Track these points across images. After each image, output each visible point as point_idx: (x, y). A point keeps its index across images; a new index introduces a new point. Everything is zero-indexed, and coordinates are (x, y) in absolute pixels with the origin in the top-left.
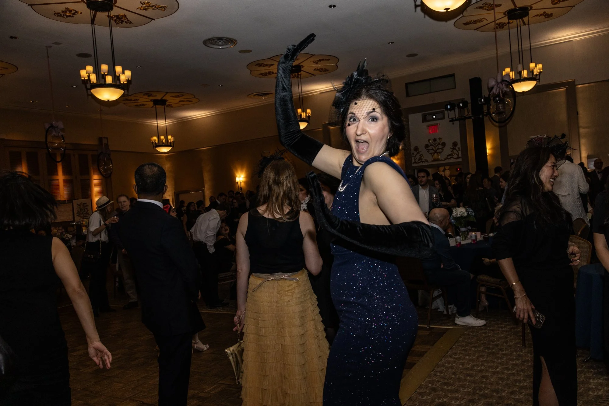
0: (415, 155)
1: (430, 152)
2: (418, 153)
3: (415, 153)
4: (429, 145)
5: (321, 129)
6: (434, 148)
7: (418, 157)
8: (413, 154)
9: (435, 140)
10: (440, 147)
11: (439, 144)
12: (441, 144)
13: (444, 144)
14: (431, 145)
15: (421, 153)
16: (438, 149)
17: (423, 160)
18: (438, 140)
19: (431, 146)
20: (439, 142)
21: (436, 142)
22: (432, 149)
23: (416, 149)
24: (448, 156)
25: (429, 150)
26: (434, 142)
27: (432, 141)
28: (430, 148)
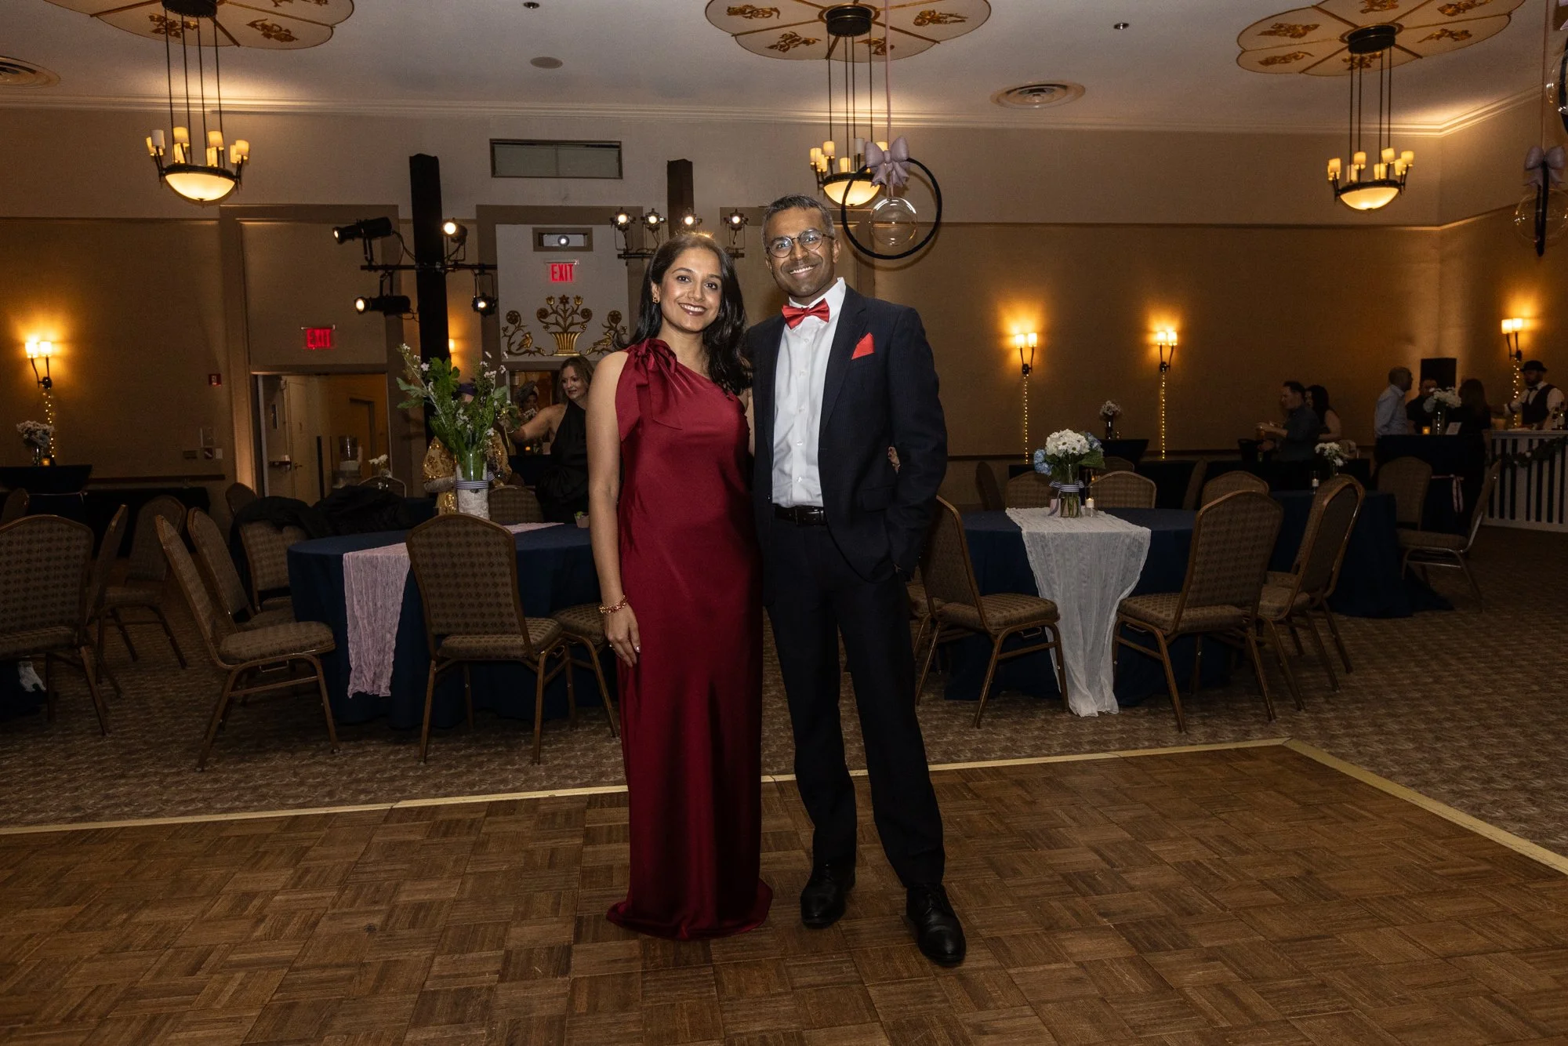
0: (509, 334)
1: (550, 330)
2: (519, 328)
3: (512, 328)
4: (550, 311)
5: (214, 222)
6: (561, 321)
7: (518, 338)
8: (505, 329)
9: (564, 300)
10: (578, 318)
11: (574, 312)
12: (579, 311)
13: (587, 314)
14: (555, 312)
15: (526, 330)
16: (572, 324)
17: (532, 348)
18: (572, 303)
19: (554, 316)
20: (575, 307)
21: (567, 306)
22: (557, 323)
23: (514, 317)
24: (596, 344)
25: (547, 323)
26: (561, 306)
27: (558, 302)
28: (551, 319)
